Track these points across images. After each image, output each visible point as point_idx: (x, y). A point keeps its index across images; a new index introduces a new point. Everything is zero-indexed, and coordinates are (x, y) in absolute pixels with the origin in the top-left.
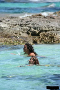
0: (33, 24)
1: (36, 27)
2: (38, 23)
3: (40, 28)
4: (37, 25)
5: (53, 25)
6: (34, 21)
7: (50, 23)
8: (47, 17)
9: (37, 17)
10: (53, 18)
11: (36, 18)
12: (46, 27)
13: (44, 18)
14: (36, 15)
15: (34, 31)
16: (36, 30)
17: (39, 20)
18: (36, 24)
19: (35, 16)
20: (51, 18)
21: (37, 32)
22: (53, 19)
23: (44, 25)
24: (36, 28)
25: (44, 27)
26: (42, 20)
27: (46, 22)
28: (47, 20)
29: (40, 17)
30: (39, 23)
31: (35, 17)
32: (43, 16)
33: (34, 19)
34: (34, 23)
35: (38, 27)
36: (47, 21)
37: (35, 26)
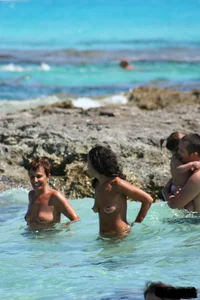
0: (44, 136)
1: (52, 145)
2: (60, 133)
3: (66, 147)
4: (57, 137)
5: (109, 139)
6: (47, 123)
7: (99, 130)
8: (89, 110)
9: (57, 112)
10: (111, 115)
11: (55, 115)
12: (85, 143)
13: (81, 113)
14: (53, 106)
16: (53, 156)
17: (62, 121)
18: (53, 134)
19: (51, 109)
20: (102, 114)
21: (58, 160)
22: (111, 118)
23: (81, 138)
24: (55, 148)
25: (79, 143)
26: (73, 120)
27: (86, 129)
28: (88, 121)
29: (67, 111)
30: (63, 130)
31: (50, 113)
32: (75, 108)
33: (47, 117)
34: (48, 132)
35: (59, 146)
36: (88, 124)
37: (51, 141)
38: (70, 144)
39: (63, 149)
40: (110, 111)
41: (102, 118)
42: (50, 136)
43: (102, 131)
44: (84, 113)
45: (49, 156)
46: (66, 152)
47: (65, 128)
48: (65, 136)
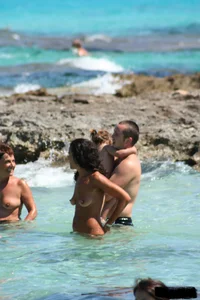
0: (18, 124)
1: (26, 133)
2: (34, 120)
3: (40, 135)
4: (31, 125)
5: (84, 126)
6: (21, 111)
7: (73, 117)
8: (63, 97)
9: (31, 100)
10: (85, 102)
11: (29, 103)
12: (59, 131)
13: (55, 101)
14: (27, 94)
15: (20, 146)
16: (27, 144)
17: (36, 109)
18: (26, 122)
19: (25, 97)
20: (76, 101)
21: (32, 148)
22: (85, 106)
23: (55, 126)
24: (29, 136)
25: (53, 131)
26: (48, 108)
27: (60, 117)
28: (62, 108)
29: (41, 98)
30: (37, 118)
31: (24, 100)
32: (50, 95)
33: (21, 105)
34: (22, 120)
35: (33, 134)
36: (62, 112)
37: (25, 129)
38: (44, 132)
39: (37, 137)
40: (84, 98)
41: (76, 105)
42: (25, 124)
43: (76, 119)
44: (58, 101)
45: (23, 144)
46: (40, 140)
47: (39, 116)
48: (39, 123)
